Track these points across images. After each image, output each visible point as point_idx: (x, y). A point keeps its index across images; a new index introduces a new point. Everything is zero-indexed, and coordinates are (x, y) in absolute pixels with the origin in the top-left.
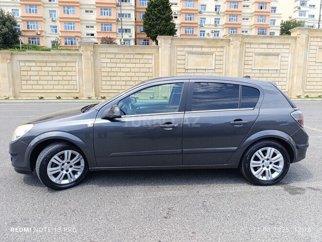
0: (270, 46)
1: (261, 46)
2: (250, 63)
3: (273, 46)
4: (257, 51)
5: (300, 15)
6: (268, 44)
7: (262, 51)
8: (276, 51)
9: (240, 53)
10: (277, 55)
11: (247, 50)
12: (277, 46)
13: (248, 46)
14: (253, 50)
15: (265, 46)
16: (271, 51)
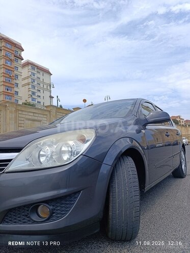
0: (35, 115)
1: (29, 114)
2: (23, 125)
3: (37, 115)
4: (27, 117)
5: (32, 100)
6: (34, 113)
7: (30, 117)
8: (39, 118)
9: (15, 117)
10: (40, 121)
11: (20, 115)
12: (40, 115)
13: (20, 112)
14: (24, 116)
15: (32, 114)
16: (36, 118)
